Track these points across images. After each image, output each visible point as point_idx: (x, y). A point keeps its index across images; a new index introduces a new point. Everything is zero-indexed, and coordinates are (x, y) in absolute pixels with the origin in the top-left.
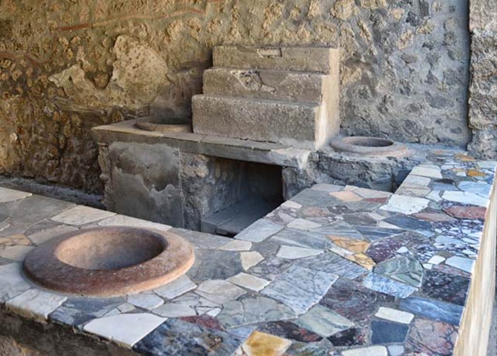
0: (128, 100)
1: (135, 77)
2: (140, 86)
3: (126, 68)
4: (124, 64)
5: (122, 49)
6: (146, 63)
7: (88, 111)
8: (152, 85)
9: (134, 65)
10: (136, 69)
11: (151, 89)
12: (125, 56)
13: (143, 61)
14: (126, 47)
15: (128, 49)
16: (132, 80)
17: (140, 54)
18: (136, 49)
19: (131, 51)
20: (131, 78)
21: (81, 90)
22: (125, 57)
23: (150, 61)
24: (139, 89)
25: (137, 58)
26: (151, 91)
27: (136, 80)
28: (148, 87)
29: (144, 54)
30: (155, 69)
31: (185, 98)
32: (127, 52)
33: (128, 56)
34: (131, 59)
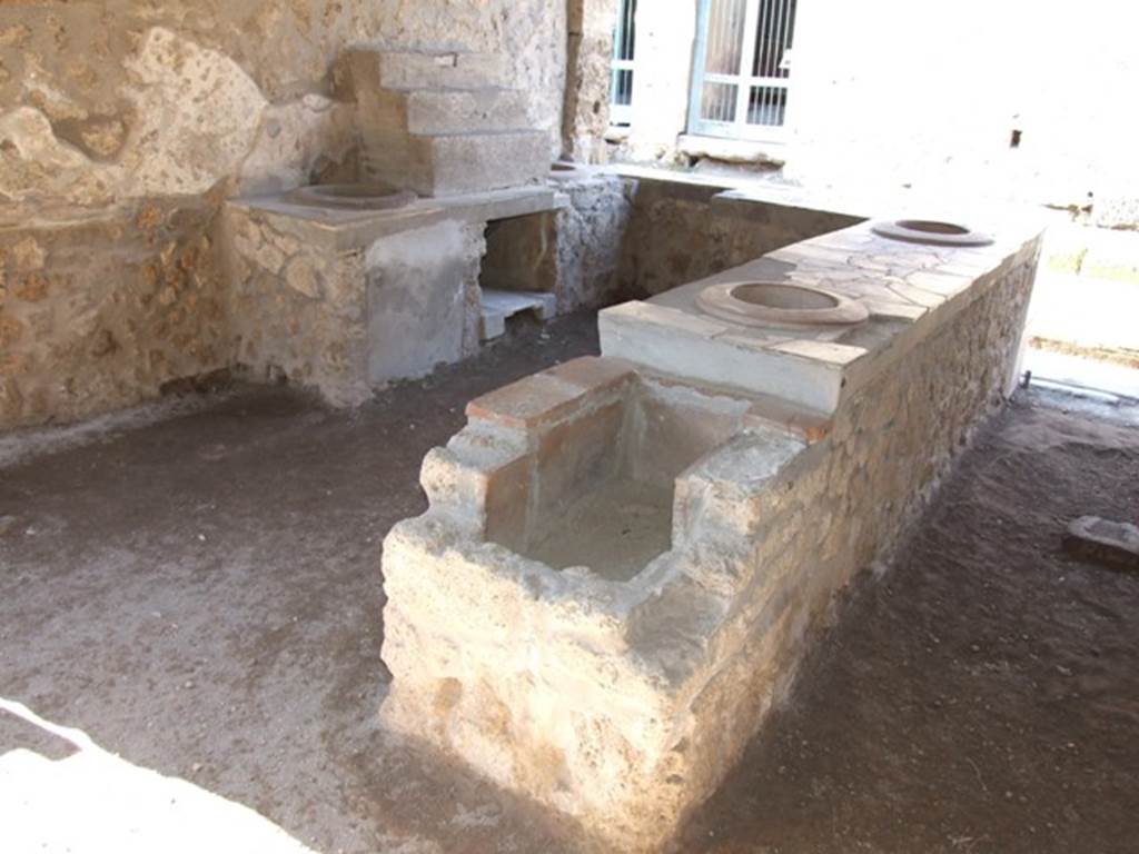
0: (185, 173)
1: (200, 120)
2: (211, 139)
3: (178, 103)
4: (170, 92)
5: (166, 58)
6: (224, 88)
7: (85, 221)
8: (236, 134)
9: (196, 93)
10: (203, 103)
11: (234, 141)
12: (174, 74)
13: (218, 85)
14: (174, 55)
15: (179, 58)
16: (193, 128)
17: (208, 70)
18: (200, 57)
19: (189, 62)
20: (191, 124)
21: (53, 171)
22: (172, 78)
23: (232, 83)
24: (209, 146)
25: (204, 78)
26: (236, 147)
27: (204, 128)
28: (228, 139)
29: (219, 68)
30: (244, 99)
31: (302, 148)
32: (178, 66)
33: (179, 74)
34: (188, 81)
